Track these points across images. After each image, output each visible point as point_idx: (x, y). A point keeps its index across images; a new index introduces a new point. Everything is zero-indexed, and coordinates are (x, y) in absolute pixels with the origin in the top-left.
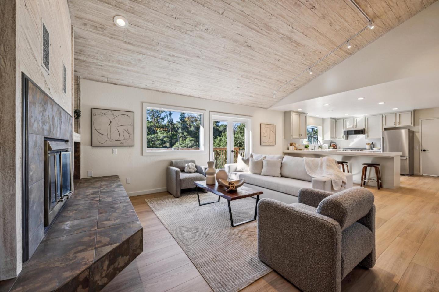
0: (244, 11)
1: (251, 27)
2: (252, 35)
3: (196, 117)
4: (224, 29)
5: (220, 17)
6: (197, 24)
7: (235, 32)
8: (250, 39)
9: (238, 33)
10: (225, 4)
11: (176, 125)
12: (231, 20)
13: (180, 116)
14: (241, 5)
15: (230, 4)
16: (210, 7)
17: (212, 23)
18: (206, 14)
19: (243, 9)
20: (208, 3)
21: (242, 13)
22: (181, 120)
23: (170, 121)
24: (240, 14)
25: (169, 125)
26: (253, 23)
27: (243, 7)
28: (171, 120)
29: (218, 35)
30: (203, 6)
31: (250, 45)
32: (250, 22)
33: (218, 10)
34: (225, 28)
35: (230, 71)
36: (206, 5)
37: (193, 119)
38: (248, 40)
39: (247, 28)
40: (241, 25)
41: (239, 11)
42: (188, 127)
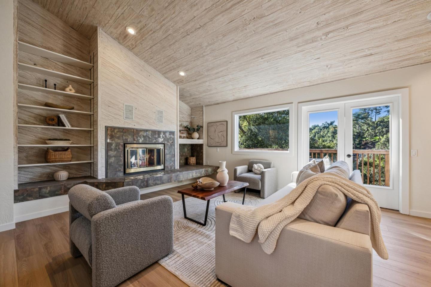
0: (207, 7)
1: (228, 8)
2: (239, 10)
4: (215, 32)
5: (202, 29)
6: (200, 46)
7: (224, 25)
8: (243, 14)
9: (228, 22)
10: (193, 20)
12: (210, 22)
14: (199, 8)
15: (195, 17)
16: (191, 31)
17: (205, 37)
18: (195, 36)
19: (204, 8)
20: (188, 31)
21: (207, 10)
24: (207, 12)
26: (224, 4)
27: (201, 7)
29: (218, 39)
30: (189, 35)
31: (253, 18)
32: (222, 7)
33: (196, 28)
34: (214, 30)
35: (274, 52)
36: (188, 33)
38: (243, 17)
39: (227, 12)
40: (219, 16)
41: (204, 12)
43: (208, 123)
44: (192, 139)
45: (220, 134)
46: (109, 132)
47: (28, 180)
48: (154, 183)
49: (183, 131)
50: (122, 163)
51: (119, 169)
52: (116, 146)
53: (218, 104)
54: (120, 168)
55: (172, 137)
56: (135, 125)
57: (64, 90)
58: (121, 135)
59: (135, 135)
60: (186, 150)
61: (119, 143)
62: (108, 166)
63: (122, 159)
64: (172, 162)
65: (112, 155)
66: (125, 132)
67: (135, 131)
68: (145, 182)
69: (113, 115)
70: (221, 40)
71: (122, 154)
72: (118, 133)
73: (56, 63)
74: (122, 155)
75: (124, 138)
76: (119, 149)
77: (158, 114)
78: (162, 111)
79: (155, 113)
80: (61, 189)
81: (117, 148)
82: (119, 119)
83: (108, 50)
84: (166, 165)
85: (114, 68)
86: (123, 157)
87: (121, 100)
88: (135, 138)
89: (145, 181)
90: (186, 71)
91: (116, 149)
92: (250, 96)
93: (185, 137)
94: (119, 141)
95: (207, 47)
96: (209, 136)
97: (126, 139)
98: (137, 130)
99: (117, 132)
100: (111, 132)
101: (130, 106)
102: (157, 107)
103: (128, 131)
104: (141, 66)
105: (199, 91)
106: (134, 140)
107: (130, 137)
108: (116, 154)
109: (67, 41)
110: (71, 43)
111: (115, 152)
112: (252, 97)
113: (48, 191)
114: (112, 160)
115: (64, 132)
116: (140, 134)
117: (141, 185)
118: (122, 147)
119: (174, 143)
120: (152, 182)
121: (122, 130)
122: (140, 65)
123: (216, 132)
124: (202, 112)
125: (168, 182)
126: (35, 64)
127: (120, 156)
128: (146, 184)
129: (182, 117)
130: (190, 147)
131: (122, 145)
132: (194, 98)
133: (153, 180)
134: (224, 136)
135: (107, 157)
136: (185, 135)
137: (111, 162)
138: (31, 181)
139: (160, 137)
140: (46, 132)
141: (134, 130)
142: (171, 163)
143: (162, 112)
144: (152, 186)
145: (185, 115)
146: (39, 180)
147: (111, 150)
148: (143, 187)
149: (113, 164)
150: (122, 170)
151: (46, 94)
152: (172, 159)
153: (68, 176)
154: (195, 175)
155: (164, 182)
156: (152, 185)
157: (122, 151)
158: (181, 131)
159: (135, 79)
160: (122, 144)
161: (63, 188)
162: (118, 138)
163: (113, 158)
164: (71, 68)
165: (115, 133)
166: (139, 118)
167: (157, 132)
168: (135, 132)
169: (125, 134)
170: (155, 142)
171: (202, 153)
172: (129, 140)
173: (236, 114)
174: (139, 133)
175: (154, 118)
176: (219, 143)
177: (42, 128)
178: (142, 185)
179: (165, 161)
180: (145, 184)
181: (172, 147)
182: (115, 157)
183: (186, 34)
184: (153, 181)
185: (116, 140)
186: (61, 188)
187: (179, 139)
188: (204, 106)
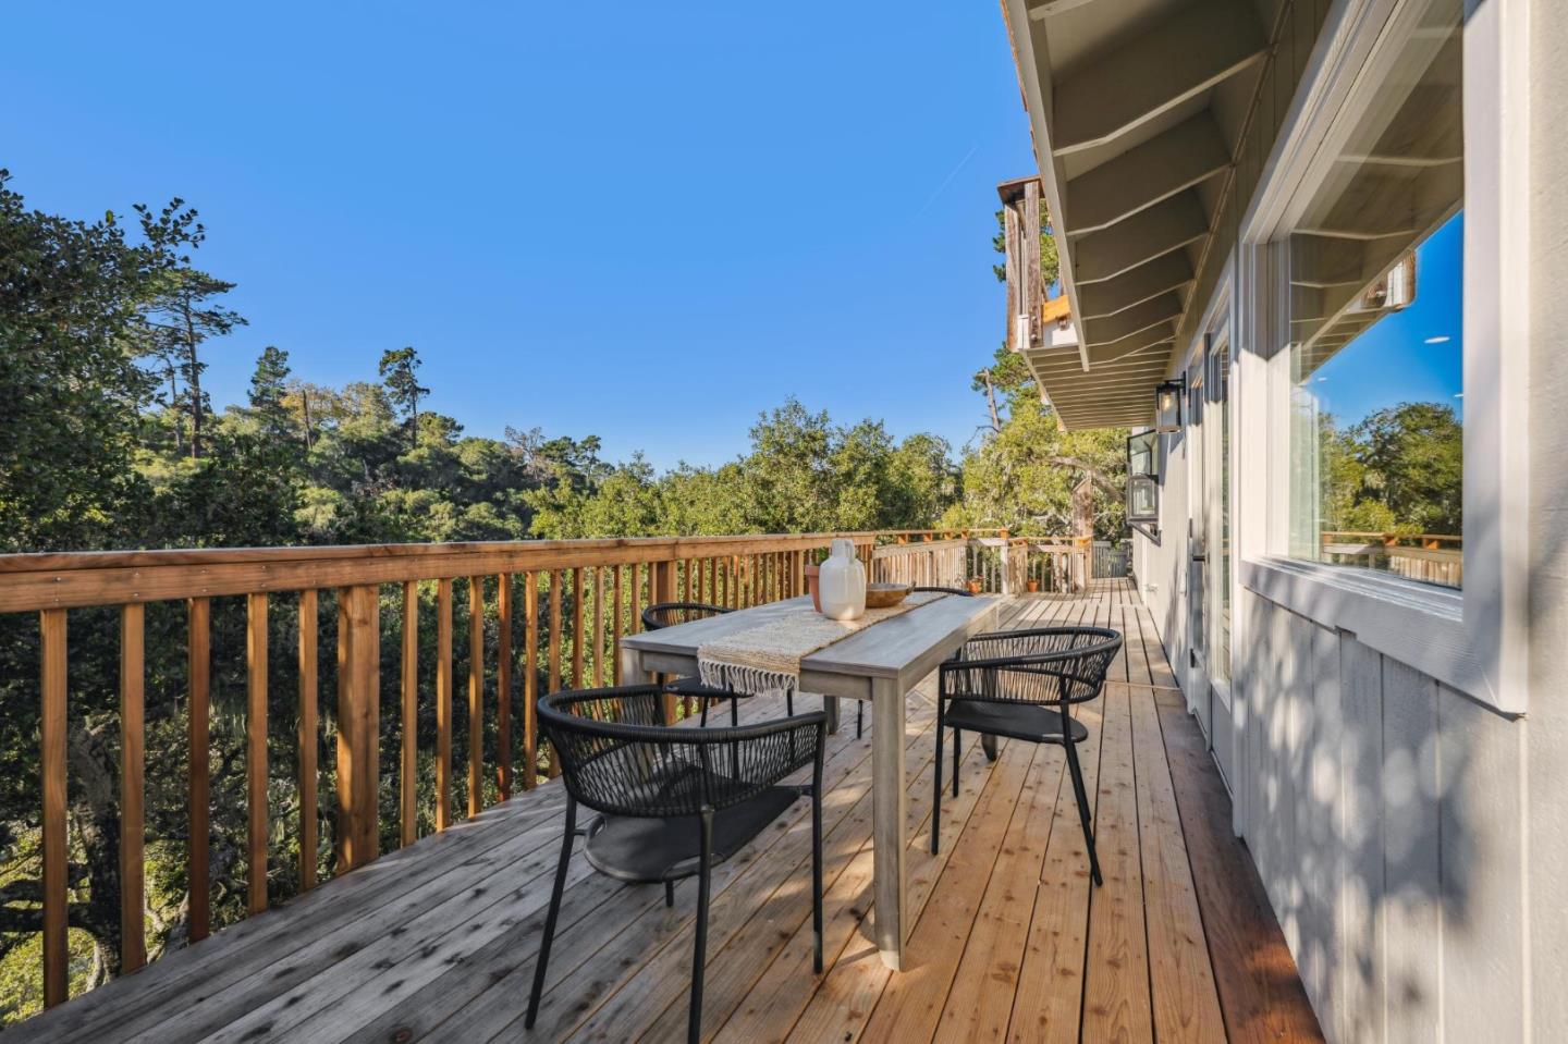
3: (341, 395)
11: (228, 425)
13: (254, 381)
22: (256, 401)
23: (188, 401)
25: (180, 420)
28: (196, 400)
37: (327, 407)
42: (298, 441)
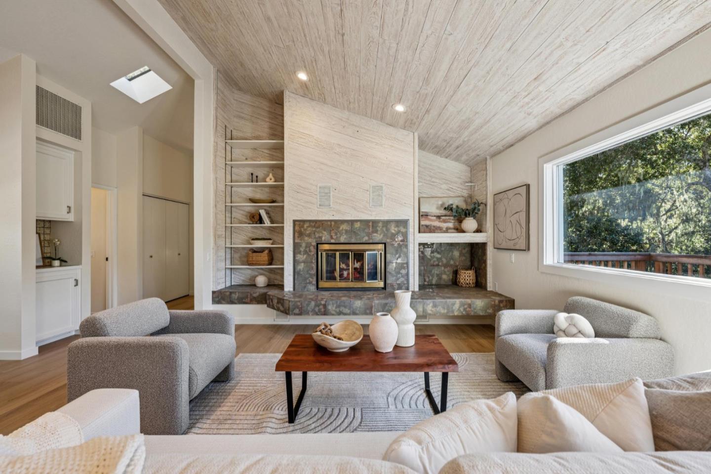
6: (373, 42)
16: (340, 26)
17: (361, 19)
18: (352, 30)
20: (337, 29)
30: (343, 34)
36: (340, 31)
43: (494, 195)
44: (463, 232)
45: (514, 219)
46: (297, 228)
47: (241, 282)
48: (338, 310)
49: (445, 216)
50: (314, 272)
51: (309, 280)
52: (306, 247)
53: (512, 145)
54: (311, 280)
55: (403, 230)
56: (333, 215)
57: (265, 181)
58: (312, 231)
59: (333, 230)
60: (456, 254)
61: (311, 243)
62: (296, 274)
63: (314, 266)
64: (402, 277)
65: (301, 260)
66: (318, 227)
67: (333, 223)
68: (321, 307)
69: (302, 204)
70: (386, 5)
71: (314, 258)
72: (309, 229)
73: (263, 152)
74: (314, 261)
75: (317, 235)
76: (310, 251)
77: (373, 192)
78: (381, 185)
79: (367, 191)
80: (247, 297)
81: (308, 249)
82: (310, 208)
83: (296, 115)
84: (388, 281)
85: (304, 137)
86: (315, 264)
87: (314, 181)
88: (333, 234)
89: (321, 304)
90: (400, 101)
91: (306, 251)
92: (579, 97)
93: (450, 228)
94: (310, 240)
95: (381, 35)
96: (496, 225)
97: (321, 238)
98: (336, 221)
99: (307, 227)
100: (300, 228)
101: (324, 188)
102: (371, 180)
103: (322, 224)
104: (344, 119)
105: (451, 129)
106: (332, 238)
107: (325, 233)
108: (306, 259)
109: (273, 122)
110: (275, 123)
111: (305, 256)
112: (586, 100)
113: (236, 297)
114: (301, 267)
115: (270, 230)
116: (341, 228)
117: (315, 309)
118: (315, 248)
119: (407, 242)
120: (334, 309)
121: (313, 224)
122: (342, 120)
123: (508, 215)
124: (485, 172)
125: (366, 314)
126: (246, 159)
127: (312, 262)
128: (323, 310)
129: (448, 190)
130: (467, 249)
131: (314, 246)
132: (458, 147)
133: (335, 305)
134: (520, 225)
135: (295, 262)
136: (451, 225)
137: (300, 270)
138: (243, 283)
139: (376, 232)
140: (255, 231)
141: (331, 223)
142: (398, 279)
143: (381, 188)
144: (333, 315)
145: (456, 183)
146: (249, 284)
147: (300, 253)
148: (318, 313)
149: (302, 273)
150: (314, 282)
151: (254, 189)
152: (401, 272)
153: (267, 282)
154: (431, 310)
155: (358, 312)
156: (333, 312)
157: (313, 255)
158: (442, 216)
159: (334, 144)
160: (314, 244)
161: (249, 296)
162: (309, 236)
163: (303, 264)
164: (276, 152)
165: (304, 230)
166: (340, 204)
167: (371, 224)
168: (332, 226)
169: (318, 230)
170: (366, 240)
171: (485, 262)
172: (323, 238)
173: (547, 162)
174: (339, 228)
175: (366, 200)
176: (512, 242)
177: (252, 227)
178: (317, 309)
179: (387, 274)
180: (321, 309)
181: (401, 250)
182: (304, 262)
183: (340, 37)
184: (336, 308)
185: (306, 238)
186: (248, 295)
187: (418, 235)
188: (488, 157)
